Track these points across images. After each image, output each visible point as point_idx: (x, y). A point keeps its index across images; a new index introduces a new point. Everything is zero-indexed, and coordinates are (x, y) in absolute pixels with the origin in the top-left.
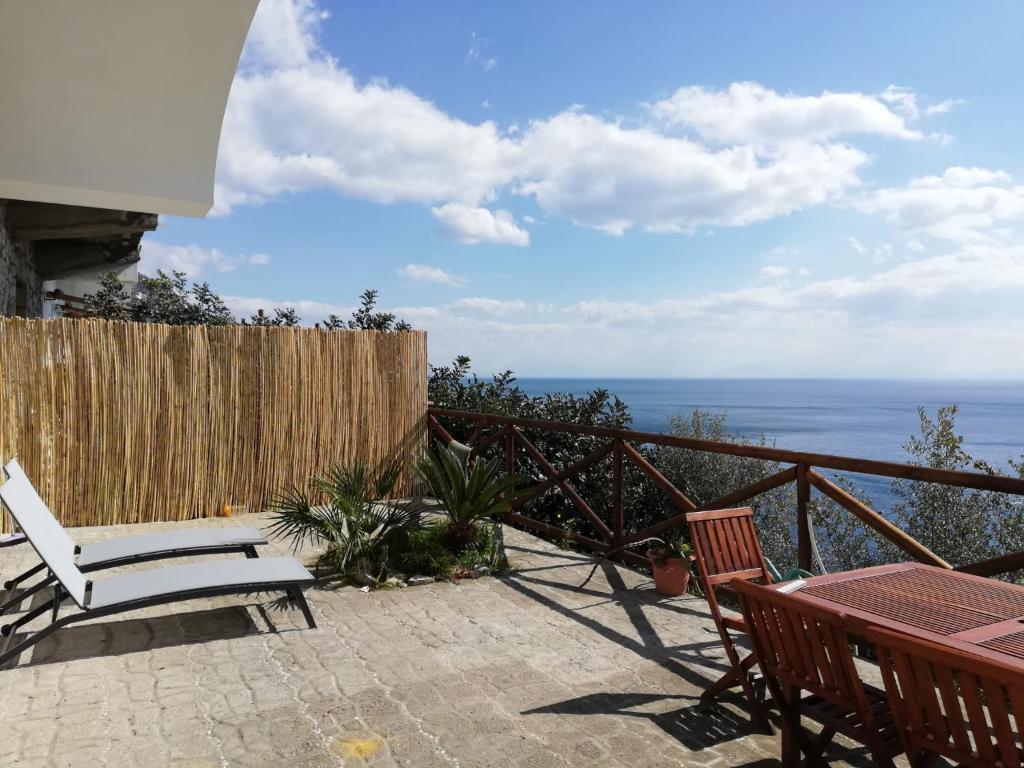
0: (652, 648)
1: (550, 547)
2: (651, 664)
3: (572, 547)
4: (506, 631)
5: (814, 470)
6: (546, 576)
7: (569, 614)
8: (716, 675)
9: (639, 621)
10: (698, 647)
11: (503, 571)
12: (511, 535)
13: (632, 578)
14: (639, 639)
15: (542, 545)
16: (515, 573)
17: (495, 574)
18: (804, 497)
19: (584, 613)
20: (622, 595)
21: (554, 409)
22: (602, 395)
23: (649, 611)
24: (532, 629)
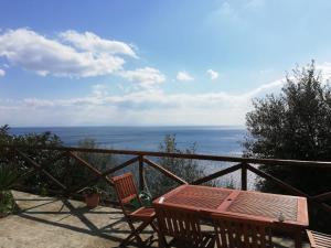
0: (94, 231)
1: (36, 197)
2: (96, 238)
3: (47, 195)
4: (29, 239)
5: (145, 157)
6: (39, 210)
7: (56, 224)
8: (125, 236)
9: (85, 220)
10: (111, 226)
11: (17, 211)
12: (16, 194)
13: (76, 204)
14: (87, 228)
15: (32, 197)
16: (24, 211)
17: (14, 214)
18: (141, 166)
19: (61, 222)
20: (74, 211)
21: (30, 140)
22: (48, 133)
23: (87, 215)
24: (41, 235)
